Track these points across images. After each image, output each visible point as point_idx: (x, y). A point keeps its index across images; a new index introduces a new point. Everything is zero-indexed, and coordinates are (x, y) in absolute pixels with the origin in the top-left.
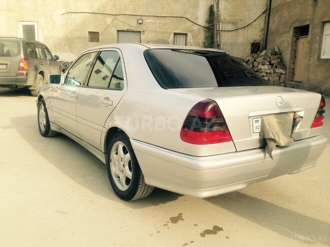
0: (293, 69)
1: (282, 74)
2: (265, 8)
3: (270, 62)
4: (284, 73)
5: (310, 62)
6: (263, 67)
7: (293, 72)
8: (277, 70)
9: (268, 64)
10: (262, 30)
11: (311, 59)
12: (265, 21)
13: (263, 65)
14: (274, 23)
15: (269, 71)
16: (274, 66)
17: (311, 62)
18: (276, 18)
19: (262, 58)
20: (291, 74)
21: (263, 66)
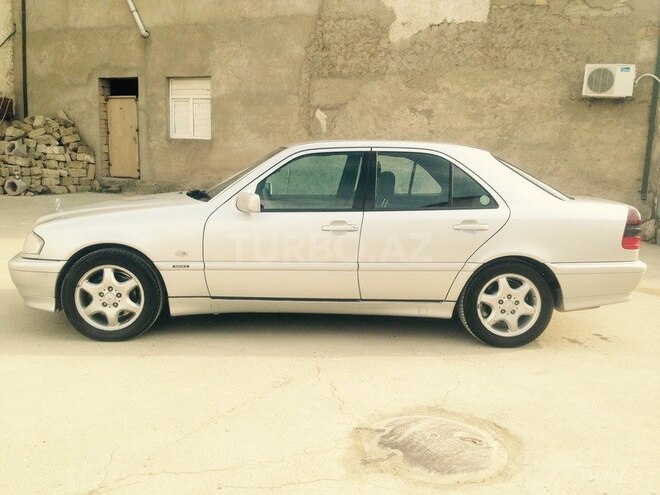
0: (108, 154)
1: (89, 163)
2: (11, 30)
3: (59, 140)
4: (92, 161)
5: (150, 143)
6: (48, 150)
7: (108, 160)
8: (80, 157)
9: (58, 143)
10: (9, 74)
11: (152, 138)
12: (14, 55)
13: (49, 145)
14: (41, 62)
15: (62, 158)
16: (71, 147)
17: (152, 145)
18: (45, 53)
19: (41, 131)
20: (105, 164)
21: (49, 148)
